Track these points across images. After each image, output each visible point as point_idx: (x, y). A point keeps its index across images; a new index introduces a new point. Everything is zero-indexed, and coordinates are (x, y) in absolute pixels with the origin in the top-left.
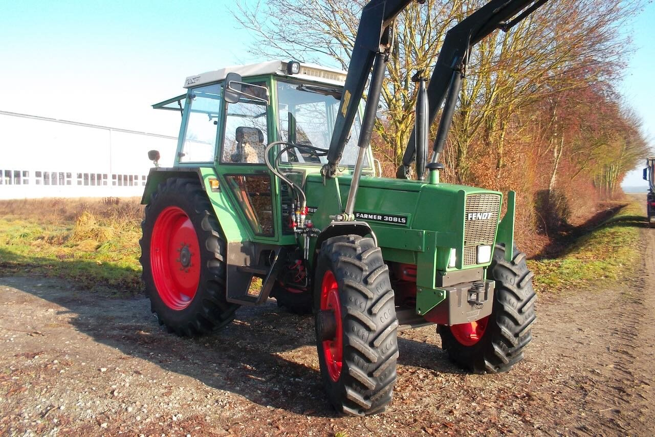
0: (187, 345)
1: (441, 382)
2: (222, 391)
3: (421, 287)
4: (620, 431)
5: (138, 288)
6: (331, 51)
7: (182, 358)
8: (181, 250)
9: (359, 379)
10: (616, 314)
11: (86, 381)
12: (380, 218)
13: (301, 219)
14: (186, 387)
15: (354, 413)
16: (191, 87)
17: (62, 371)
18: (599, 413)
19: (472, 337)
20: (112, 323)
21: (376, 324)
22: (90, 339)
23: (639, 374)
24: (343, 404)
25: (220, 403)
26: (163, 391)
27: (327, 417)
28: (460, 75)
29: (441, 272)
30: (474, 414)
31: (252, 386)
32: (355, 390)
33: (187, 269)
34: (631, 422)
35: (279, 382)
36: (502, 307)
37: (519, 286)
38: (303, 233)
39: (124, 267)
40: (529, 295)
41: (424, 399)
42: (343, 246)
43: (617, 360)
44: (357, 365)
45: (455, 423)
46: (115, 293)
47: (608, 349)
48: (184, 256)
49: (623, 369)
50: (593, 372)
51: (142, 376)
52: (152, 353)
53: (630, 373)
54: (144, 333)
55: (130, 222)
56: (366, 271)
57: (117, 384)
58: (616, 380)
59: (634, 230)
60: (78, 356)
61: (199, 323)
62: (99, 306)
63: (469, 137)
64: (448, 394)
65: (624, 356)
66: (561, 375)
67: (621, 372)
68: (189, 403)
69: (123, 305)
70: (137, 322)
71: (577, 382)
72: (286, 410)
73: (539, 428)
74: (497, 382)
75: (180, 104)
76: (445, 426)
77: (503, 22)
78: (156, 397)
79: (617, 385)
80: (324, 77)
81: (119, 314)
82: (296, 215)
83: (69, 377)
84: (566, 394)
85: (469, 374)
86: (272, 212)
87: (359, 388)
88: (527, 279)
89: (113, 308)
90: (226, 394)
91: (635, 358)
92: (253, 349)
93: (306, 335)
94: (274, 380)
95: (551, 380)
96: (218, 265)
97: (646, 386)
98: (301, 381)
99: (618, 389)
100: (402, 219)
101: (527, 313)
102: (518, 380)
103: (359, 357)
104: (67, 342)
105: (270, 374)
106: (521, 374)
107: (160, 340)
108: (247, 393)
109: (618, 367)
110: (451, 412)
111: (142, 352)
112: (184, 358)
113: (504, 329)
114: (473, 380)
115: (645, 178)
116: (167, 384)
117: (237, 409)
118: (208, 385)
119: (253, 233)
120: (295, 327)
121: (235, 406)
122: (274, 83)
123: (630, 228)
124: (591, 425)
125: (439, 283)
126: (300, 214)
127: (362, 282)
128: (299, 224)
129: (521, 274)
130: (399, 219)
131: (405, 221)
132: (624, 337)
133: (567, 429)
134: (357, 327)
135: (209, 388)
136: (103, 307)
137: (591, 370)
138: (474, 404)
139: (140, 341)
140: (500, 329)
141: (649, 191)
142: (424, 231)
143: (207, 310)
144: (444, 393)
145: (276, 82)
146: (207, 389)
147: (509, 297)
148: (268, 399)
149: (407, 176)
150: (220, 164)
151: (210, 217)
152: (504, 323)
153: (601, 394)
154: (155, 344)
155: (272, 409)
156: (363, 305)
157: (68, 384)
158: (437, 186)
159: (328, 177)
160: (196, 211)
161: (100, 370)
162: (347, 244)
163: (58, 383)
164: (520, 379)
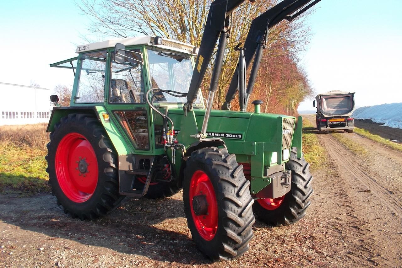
0: (90, 225)
1: (260, 234)
2: (132, 255)
3: (254, 177)
4: (369, 252)
5: (35, 189)
6: (143, 30)
7: (92, 235)
8: (79, 162)
9: (233, 238)
10: (330, 184)
11: (32, 258)
12: (223, 135)
13: (170, 138)
14: (106, 255)
15: (226, 260)
16: (82, 52)
17: (11, 253)
18: (353, 242)
19: (272, 205)
20: (28, 215)
21: (241, 202)
22: (19, 228)
23: (361, 218)
24: (219, 255)
25: (134, 263)
26: (92, 259)
27: (205, 264)
28: (262, 46)
29: (266, 167)
30: (288, 251)
31: (149, 249)
32: (229, 245)
33: (84, 174)
34: (372, 246)
35: (164, 244)
36: (296, 185)
37: (304, 172)
38: (171, 147)
39: (18, 175)
40: (309, 177)
41: (256, 246)
42: (212, 154)
43: (345, 210)
44: (232, 229)
45: (281, 258)
46: (21, 194)
47: (338, 204)
48: (82, 166)
49: (351, 216)
50: (337, 219)
51: (72, 251)
52: (70, 234)
53: (356, 218)
54: (55, 220)
55: (10, 144)
56: (231, 169)
57: (57, 258)
58: (351, 222)
59: (313, 135)
60: (17, 241)
61: (98, 210)
62: (13, 204)
63: (225, 84)
64: (268, 241)
65: (348, 208)
66: (322, 222)
67: (351, 217)
68: (113, 265)
69: (30, 202)
70: (46, 212)
71: (333, 226)
72: (177, 262)
73: (327, 256)
74: (290, 230)
75: (71, 64)
76: (276, 260)
77: (288, 16)
78: (89, 264)
79: (353, 225)
80: (174, 47)
81: (30, 208)
82: (166, 136)
83: (19, 257)
84: (331, 233)
85: (274, 227)
86: (148, 133)
87: (231, 243)
88: (307, 167)
89: (23, 204)
90: (135, 256)
91: (354, 208)
92: (136, 224)
93: (165, 212)
94: (160, 244)
95: (319, 226)
96: (112, 170)
97: (368, 224)
98: (178, 242)
99: (355, 228)
100: (239, 136)
101: (308, 188)
102: (301, 228)
103: (232, 224)
104: (3, 232)
105: (156, 239)
106: (301, 224)
107: (70, 223)
108: (148, 254)
109: (349, 215)
110: (275, 252)
111: (62, 234)
112: (94, 235)
113: (297, 198)
114: (278, 231)
115: (314, 106)
116: (92, 254)
117: (146, 266)
118: (120, 252)
119: (134, 148)
120: (155, 207)
121: (145, 263)
122: (145, 50)
123: (311, 134)
124: (353, 250)
125: (266, 174)
126: (170, 135)
127: (230, 177)
128: (169, 141)
129: (304, 165)
130: (237, 135)
131: (241, 137)
132: (342, 197)
133: (342, 254)
134: (231, 205)
135: (121, 254)
136: (16, 204)
137: (336, 218)
138: (285, 245)
139: (57, 226)
140: (295, 199)
141: (317, 113)
142: (256, 142)
143: (104, 201)
144: (265, 240)
145: (147, 50)
146: (120, 254)
147: (299, 179)
148: (163, 256)
149: (228, 108)
150: (108, 104)
151: (104, 139)
152: (297, 195)
153: (348, 231)
154: (68, 227)
155: (169, 263)
156: (233, 191)
157: (20, 262)
158: (259, 114)
159: (188, 111)
160: (94, 136)
161: (39, 249)
162: (212, 153)
163: (13, 263)
164: (302, 227)
